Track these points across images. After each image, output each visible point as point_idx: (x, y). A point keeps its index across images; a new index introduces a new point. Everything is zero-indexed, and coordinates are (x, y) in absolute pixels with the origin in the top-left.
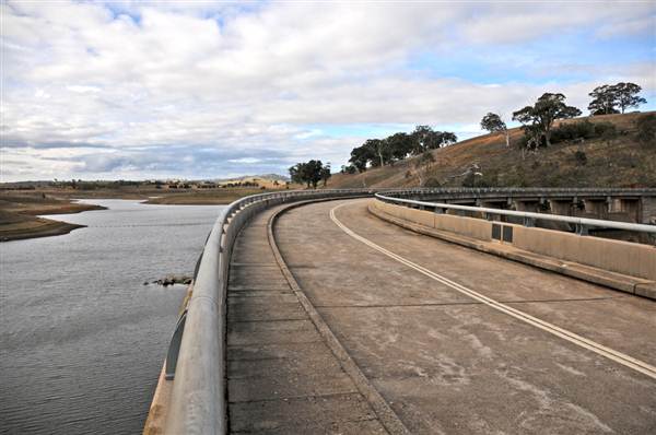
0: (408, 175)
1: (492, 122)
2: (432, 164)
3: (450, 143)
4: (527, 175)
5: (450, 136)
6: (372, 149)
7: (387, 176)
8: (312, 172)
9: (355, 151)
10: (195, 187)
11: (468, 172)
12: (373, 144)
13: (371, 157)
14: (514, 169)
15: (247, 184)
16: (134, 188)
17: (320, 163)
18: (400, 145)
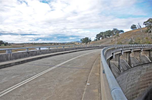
0: (112, 41)
1: (133, 27)
2: (119, 38)
3: (122, 33)
4: (149, 40)
5: (122, 31)
6: (102, 34)
7: (106, 41)
9: (97, 35)
10: (60, 44)
11: (130, 40)
12: (102, 33)
13: (101, 36)
14: (145, 39)
15: (72, 43)
17: (88, 38)
18: (109, 33)
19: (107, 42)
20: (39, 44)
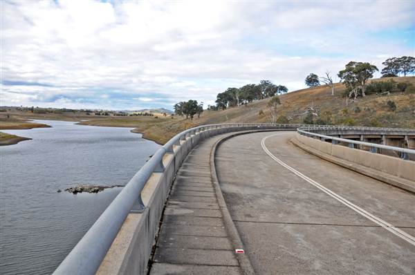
0: (261, 113)
1: (312, 80)
2: (278, 106)
3: (283, 93)
4: (351, 116)
5: (283, 88)
6: (231, 94)
7: (243, 113)
8: (190, 108)
9: (220, 95)
10: (112, 115)
11: (307, 112)
12: (232, 90)
13: (231, 99)
14: (341, 112)
15: (146, 114)
16: (72, 114)
17: (196, 102)
18: (252, 92)
19: (248, 116)
20: (52, 112)
